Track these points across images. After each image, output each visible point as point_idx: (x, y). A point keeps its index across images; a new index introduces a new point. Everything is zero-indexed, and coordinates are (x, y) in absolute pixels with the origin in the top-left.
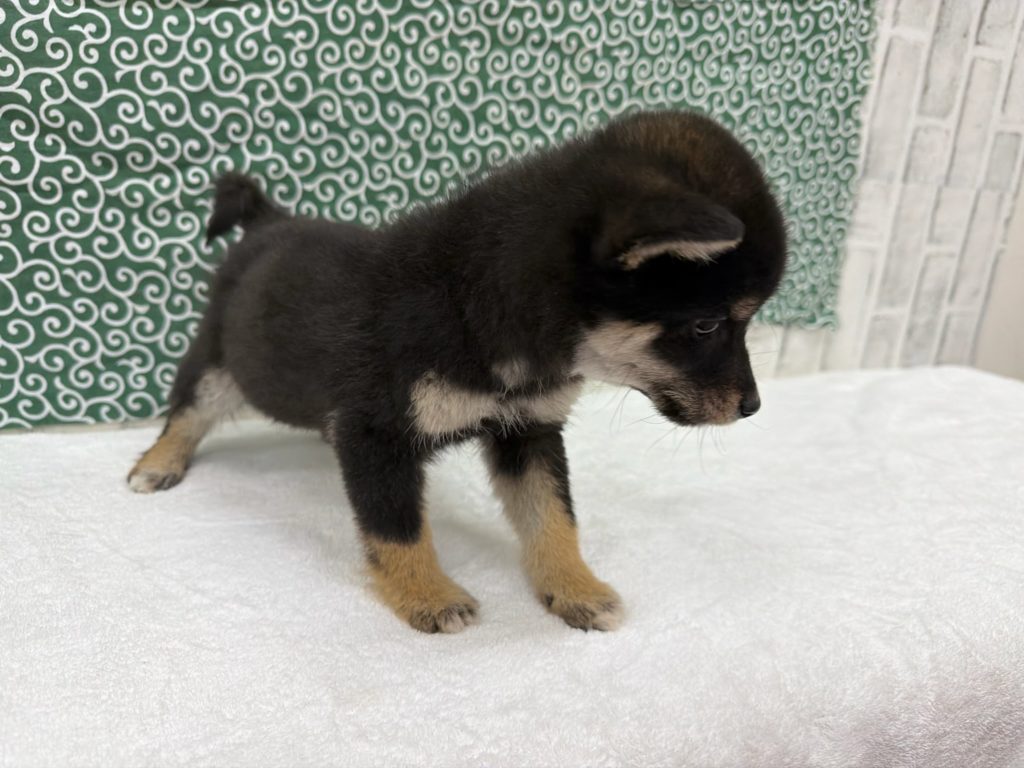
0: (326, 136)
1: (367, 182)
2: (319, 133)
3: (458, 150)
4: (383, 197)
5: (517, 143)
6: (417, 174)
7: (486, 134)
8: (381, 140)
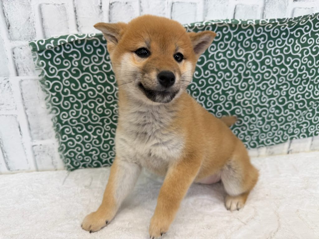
0: (210, 75)
1: (222, 88)
2: (208, 74)
3: (254, 75)
4: (227, 92)
5: (275, 70)
6: (239, 84)
7: (264, 69)
8: (228, 74)
